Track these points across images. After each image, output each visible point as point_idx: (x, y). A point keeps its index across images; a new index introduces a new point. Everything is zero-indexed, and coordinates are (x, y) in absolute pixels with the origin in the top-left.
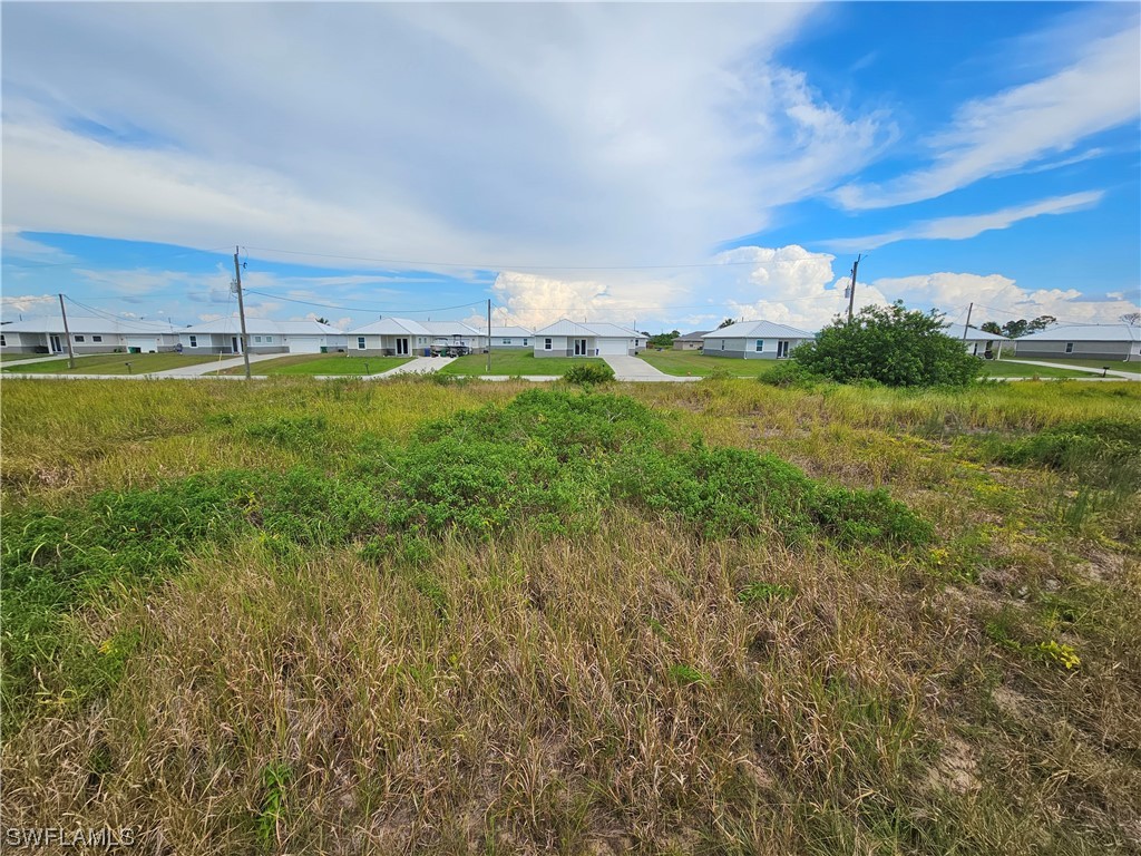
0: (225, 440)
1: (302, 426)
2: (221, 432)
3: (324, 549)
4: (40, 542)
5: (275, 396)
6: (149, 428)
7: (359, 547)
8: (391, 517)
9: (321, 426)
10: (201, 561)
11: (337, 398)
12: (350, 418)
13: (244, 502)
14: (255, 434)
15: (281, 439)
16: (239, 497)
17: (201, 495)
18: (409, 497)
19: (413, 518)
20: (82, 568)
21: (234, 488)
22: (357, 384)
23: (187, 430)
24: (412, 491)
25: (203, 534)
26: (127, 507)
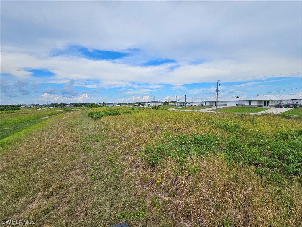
0: (213, 127)
1: (232, 127)
2: (212, 125)
3: (241, 165)
4: (184, 141)
5: (224, 117)
6: (198, 122)
7: (254, 168)
8: (266, 163)
9: (238, 127)
10: (210, 155)
11: (242, 120)
12: (247, 126)
13: (218, 144)
14: (220, 127)
15: (227, 129)
16: (218, 142)
17: (209, 139)
18: (275, 158)
19: (277, 166)
20: (189, 149)
21: (216, 140)
22: (249, 116)
23: (205, 123)
24: (277, 156)
25: (210, 149)
26: (196, 138)
